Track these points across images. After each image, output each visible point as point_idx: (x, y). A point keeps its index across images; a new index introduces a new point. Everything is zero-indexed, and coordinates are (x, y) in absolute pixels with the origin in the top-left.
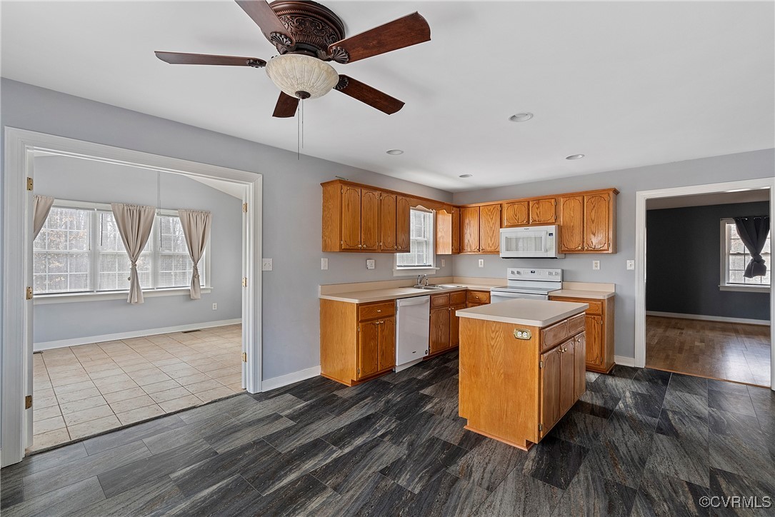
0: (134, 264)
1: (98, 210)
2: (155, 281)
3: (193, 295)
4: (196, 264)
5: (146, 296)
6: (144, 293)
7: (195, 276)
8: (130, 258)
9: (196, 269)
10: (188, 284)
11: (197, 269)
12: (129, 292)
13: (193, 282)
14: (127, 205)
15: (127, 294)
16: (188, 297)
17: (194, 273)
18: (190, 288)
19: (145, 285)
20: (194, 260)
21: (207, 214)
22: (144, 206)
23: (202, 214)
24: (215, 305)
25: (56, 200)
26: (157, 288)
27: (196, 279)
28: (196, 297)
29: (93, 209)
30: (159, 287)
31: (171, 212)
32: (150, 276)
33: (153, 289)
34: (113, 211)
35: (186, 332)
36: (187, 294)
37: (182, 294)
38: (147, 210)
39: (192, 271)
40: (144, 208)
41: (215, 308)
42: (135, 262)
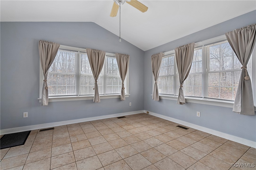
0: (96, 82)
1: (80, 52)
2: (105, 91)
4: (123, 82)
5: (102, 98)
7: (123, 88)
8: (95, 78)
9: (123, 85)
10: (120, 92)
12: (94, 96)
13: (122, 92)
14: (93, 50)
16: (119, 99)
18: (120, 94)
19: (101, 93)
20: (122, 80)
21: (128, 56)
22: (101, 51)
23: (126, 57)
24: (130, 104)
25: (61, 45)
26: (106, 94)
27: (123, 90)
28: (123, 99)
29: (78, 52)
30: (106, 93)
31: (112, 55)
32: (103, 88)
33: (104, 94)
34: (87, 53)
35: (119, 118)
36: (119, 97)
37: (117, 97)
38: (102, 52)
39: (121, 86)
40: (101, 52)
41: (130, 105)
42: (97, 80)
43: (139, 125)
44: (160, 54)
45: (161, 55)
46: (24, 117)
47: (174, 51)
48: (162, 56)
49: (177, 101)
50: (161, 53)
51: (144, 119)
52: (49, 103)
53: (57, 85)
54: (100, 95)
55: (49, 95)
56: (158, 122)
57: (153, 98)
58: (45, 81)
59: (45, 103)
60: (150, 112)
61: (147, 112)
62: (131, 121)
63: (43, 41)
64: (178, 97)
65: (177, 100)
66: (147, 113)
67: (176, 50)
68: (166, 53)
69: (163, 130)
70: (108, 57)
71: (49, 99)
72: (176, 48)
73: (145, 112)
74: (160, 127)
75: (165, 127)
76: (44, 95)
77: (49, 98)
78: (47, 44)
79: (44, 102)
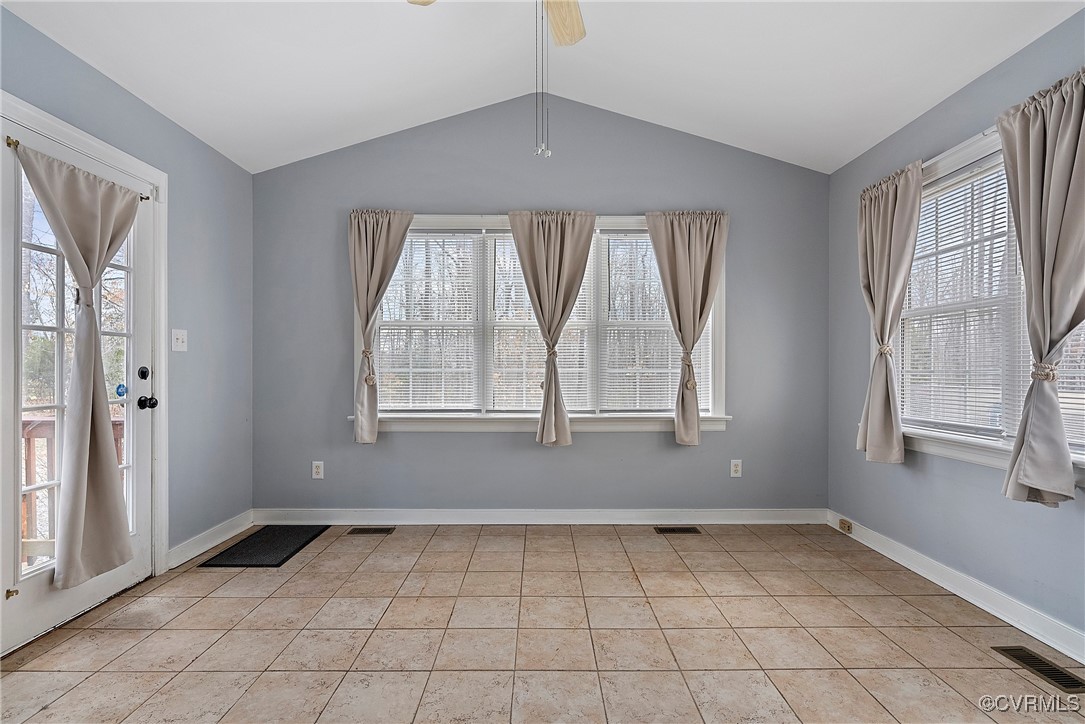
0: (552, 354)
1: (488, 231)
2: (598, 392)
3: (682, 435)
4: (687, 353)
5: (578, 428)
6: (571, 420)
7: (687, 386)
8: (544, 336)
9: (688, 367)
10: (671, 403)
11: (690, 366)
12: (539, 416)
13: (682, 401)
14: (538, 213)
15: (535, 421)
16: (669, 438)
17: (683, 377)
18: (673, 415)
19: (575, 403)
20: (683, 341)
21: (715, 218)
22: (572, 213)
23: (704, 221)
24: (736, 466)
25: (415, 216)
26: (601, 411)
27: (687, 392)
28: (686, 439)
29: (479, 231)
30: (606, 408)
31: (632, 222)
32: (588, 382)
33: (593, 412)
34: (513, 230)
35: (663, 530)
36: (670, 429)
37: (656, 428)
38: (578, 219)
39: (679, 371)
40: (572, 217)
41: (736, 471)
42: (554, 346)
43: (732, 586)
44: (906, 176)
45: (913, 176)
46: (314, 476)
47: (994, 140)
48: (918, 183)
49: (1008, 470)
50: (910, 166)
51: (797, 560)
52: (383, 435)
53: (412, 370)
54: (570, 416)
55: (380, 406)
56: (872, 591)
57: (859, 446)
58: (367, 353)
59: (365, 432)
60: (855, 525)
61: (842, 523)
62: (710, 555)
63: (360, 213)
64: (1011, 446)
65: (1006, 464)
66: (841, 528)
67: (1005, 124)
68: (945, 163)
69: (867, 648)
70: (613, 236)
71: (381, 421)
72: (1007, 114)
73: (831, 518)
74: (859, 625)
75: (893, 633)
76: (362, 405)
77: (380, 415)
78: (371, 221)
79: (360, 431)
